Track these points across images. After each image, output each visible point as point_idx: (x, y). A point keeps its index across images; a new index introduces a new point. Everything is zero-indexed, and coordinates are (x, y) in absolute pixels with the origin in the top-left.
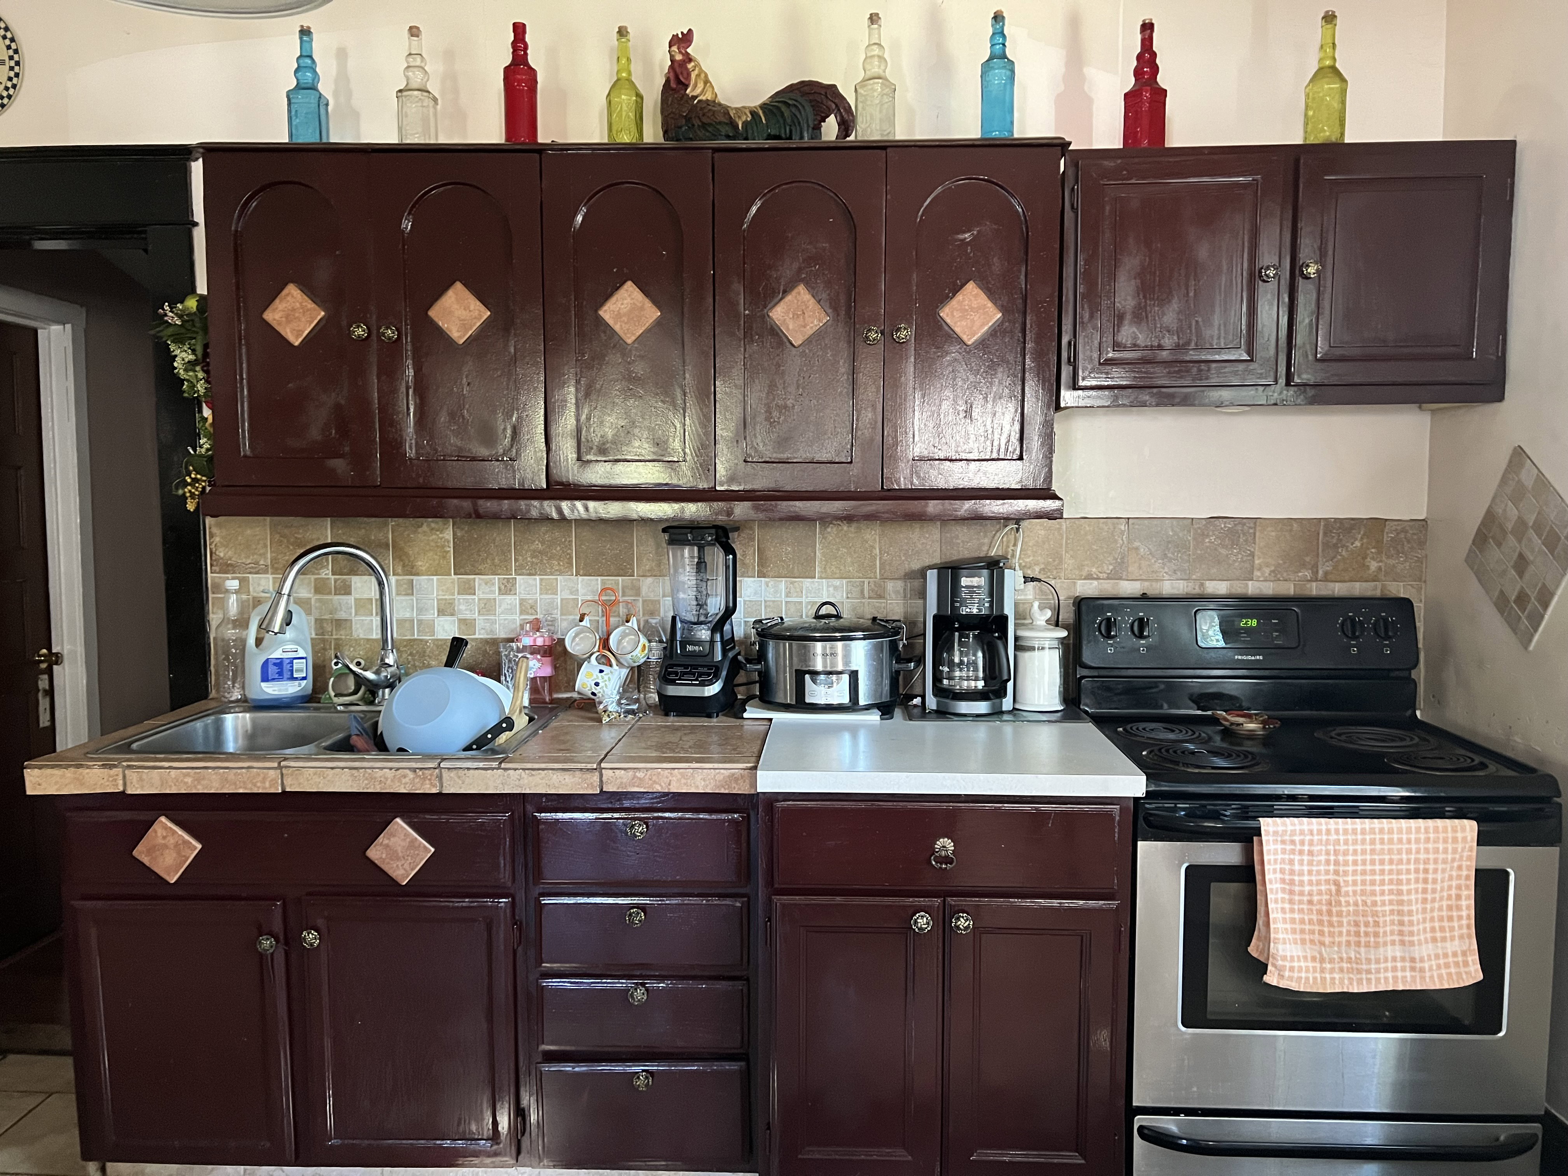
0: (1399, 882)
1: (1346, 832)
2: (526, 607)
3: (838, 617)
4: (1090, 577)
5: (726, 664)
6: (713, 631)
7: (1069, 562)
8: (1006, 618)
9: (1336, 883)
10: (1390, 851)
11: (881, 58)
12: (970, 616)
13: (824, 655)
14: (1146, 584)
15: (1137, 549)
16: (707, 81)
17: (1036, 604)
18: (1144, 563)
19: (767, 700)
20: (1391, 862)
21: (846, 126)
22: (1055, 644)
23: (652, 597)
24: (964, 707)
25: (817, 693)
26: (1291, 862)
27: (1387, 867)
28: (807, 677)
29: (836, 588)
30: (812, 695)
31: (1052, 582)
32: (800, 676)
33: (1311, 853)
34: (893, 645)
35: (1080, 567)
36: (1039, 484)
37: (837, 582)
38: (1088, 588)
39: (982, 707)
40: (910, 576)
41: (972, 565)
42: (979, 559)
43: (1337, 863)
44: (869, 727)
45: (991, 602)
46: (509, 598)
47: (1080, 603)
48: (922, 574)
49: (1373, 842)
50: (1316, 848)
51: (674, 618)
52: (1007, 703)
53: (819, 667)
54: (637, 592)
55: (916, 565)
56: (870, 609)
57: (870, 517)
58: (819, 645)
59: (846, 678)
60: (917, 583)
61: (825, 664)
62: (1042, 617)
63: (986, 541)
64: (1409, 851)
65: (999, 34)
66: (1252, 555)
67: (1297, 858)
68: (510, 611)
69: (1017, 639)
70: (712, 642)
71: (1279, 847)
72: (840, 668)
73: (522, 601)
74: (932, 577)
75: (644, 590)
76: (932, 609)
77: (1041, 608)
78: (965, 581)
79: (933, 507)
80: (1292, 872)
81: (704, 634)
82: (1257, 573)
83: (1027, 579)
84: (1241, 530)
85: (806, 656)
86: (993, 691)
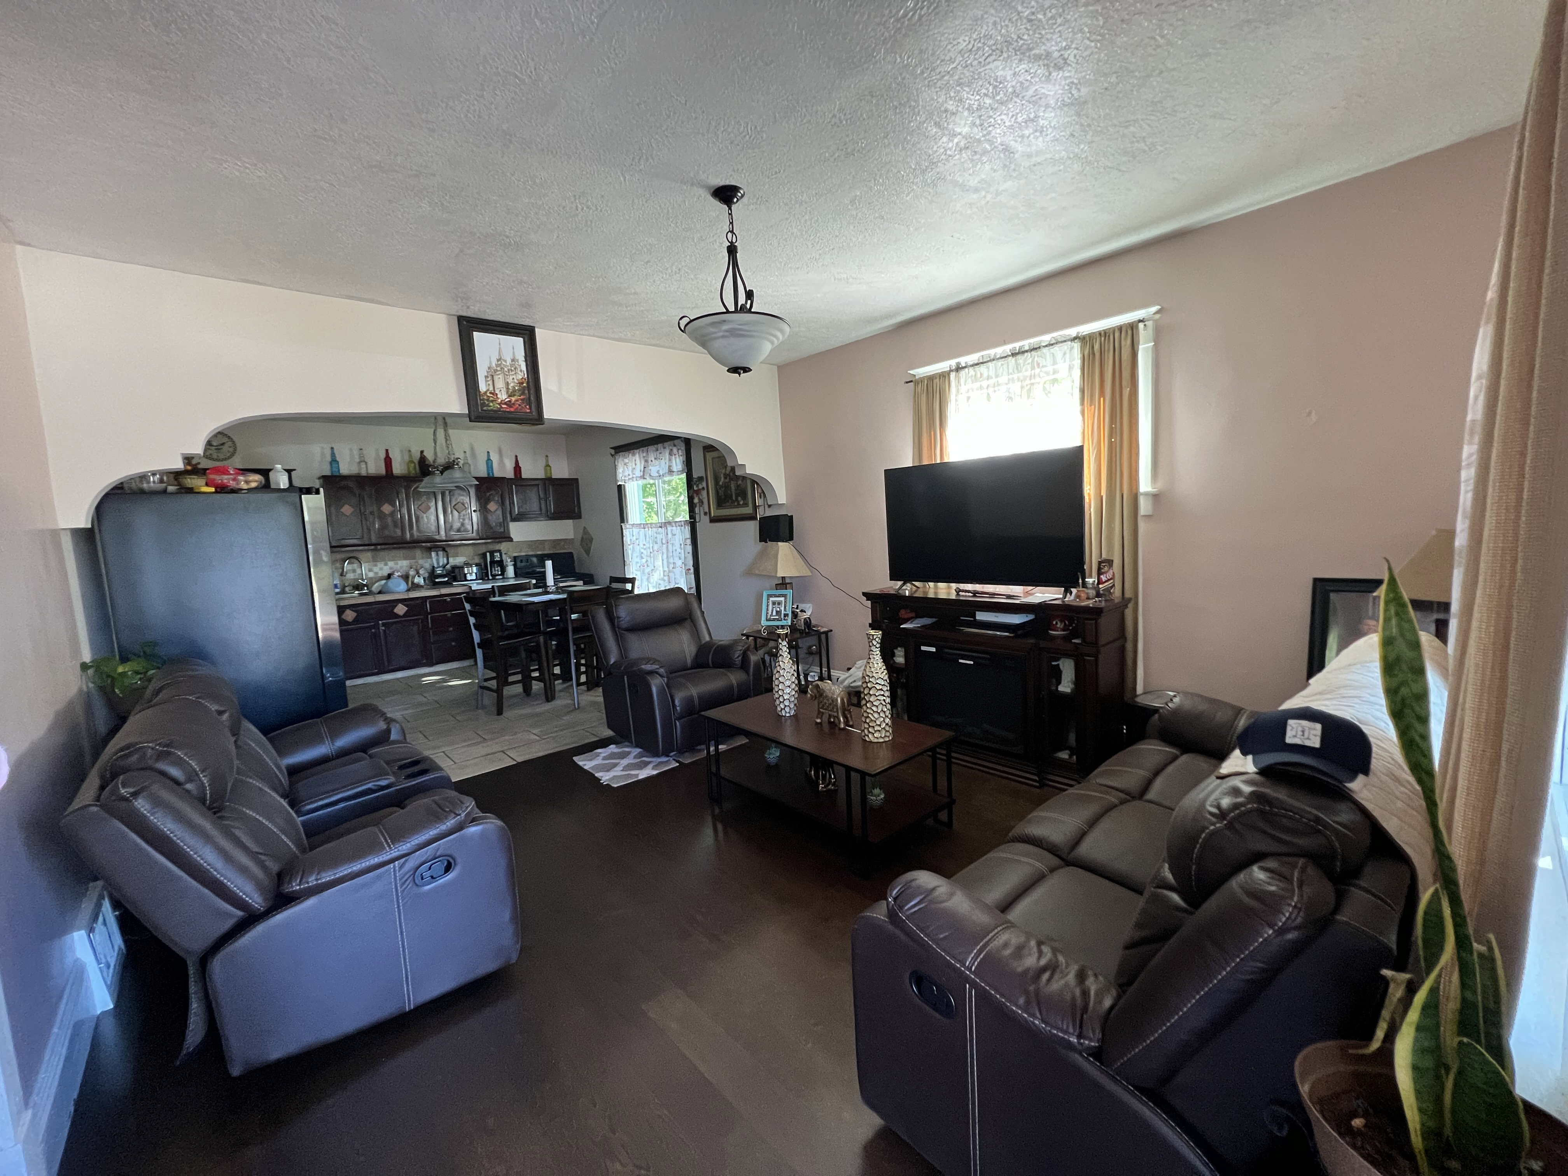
4: (516, 552)
5: (447, 574)
8: (503, 560)
12: (496, 560)
13: (467, 570)
14: (530, 552)
16: (429, 461)
17: (509, 558)
18: (529, 549)
19: (456, 581)
22: (512, 565)
23: (424, 563)
25: (469, 577)
38: (515, 555)
41: (495, 552)
45: (500, 558)
47: (514, 557)
48: (485, 554)
51: (434, 566)
53: (467, 572)
54: (419, 562)
55: (481, 553)
58: (466, 568)
59: (474, 574)
62: (509, 560)
65: (488, 455)
66: (546, 546)
69: (505, 564)
70: (443, 570)
72: (472, 572)
74: (488, 554)
75: (422, 562)
78: (494, 554)
81: (441, 569)
82: (546, 550)
83: (505, 553)
84: (542, 542)
85: (463, 571)
86: (503, 574)
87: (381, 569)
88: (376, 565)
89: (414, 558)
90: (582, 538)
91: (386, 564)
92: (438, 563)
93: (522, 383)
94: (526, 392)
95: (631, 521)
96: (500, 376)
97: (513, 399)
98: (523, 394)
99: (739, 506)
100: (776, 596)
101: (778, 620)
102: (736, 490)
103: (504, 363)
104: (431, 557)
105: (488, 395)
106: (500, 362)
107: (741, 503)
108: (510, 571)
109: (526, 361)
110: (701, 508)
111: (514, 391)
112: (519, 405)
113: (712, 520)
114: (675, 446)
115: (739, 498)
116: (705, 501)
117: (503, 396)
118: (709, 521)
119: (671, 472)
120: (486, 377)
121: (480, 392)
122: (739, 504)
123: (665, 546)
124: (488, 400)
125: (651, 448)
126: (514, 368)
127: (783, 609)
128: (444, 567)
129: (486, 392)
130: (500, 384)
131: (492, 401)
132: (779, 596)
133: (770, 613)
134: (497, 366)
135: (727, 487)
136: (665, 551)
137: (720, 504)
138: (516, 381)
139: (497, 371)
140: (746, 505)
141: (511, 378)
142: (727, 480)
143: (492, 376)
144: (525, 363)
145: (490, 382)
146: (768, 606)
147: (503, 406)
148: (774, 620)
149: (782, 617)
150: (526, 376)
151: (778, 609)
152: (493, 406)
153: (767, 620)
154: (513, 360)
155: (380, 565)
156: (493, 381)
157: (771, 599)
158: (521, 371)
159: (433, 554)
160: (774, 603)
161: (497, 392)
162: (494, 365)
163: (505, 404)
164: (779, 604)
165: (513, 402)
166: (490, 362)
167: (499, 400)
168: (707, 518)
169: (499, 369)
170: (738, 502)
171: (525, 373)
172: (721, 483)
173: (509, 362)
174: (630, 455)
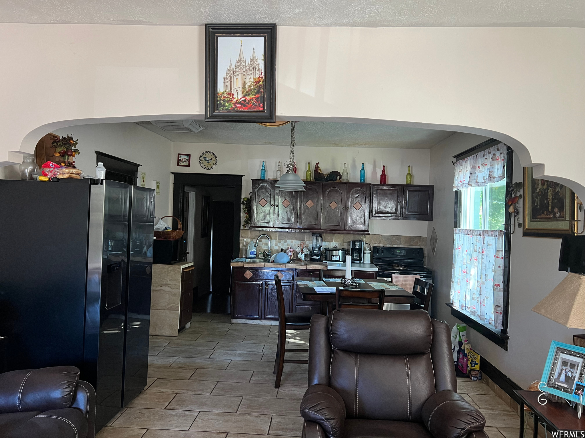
0: (410, 283)
1: (403, 276)
2: (288, 245)
3: (337, 248)
4: (376, 244)
5: (320, 254)
6: (318, 249)
7: (372, 241)
8: (362, 249)
9: (402, 283)
10: (409, 279)
11: (346, 169)
12: (357, 248)
13: (335, 253)
14: (384, 245)
15: (383, 240)
16: (321, 170)
17: (367, 247)
18: (384, 242)
19: (326, 260)
20: (409, 280)
21: (341, 178)
22: (369, 253)
23: (308, 244)
24: (356, 262)
25: (334, 258)
26: (396, 280)
27: (408, 281)
28: (333, 256)
29: (336, 244)
30: (333, 259)
31: (370, 244)
32: (332, 256)
33: (399, 279)
34: (345, 252)
35: (374, 242)
36: (367, 229)
37: (337, 243)
38: (375, 245)
39: (358, 262)
40: (348, 242)
41: (357, 241)
42: (359, 240)
43: (402, 280)
44: (341, 264)
45: (360, 246)
46: (286, 244)
47: (374, 247)
48: (350, 242)
49: (407, 278)
50: (399, 278)
51: (313, 247)
52: (362, 261)
53: (334, 255)
54: (305, 243)
55: (349, 241)
56: (342, 247)
57: (342, 233)
58: (334, 252)
59: (338, 256)
60: (349, 243)
61: (335, 254)
62: (367, 249)
63: (360, 237)
64: (411, 279)
65: (363, 166)
66: (401, 241)
67: (397, 280)
68: (286, 245)
69: (364, 252)
70: (318, 251)
71: (395, 278)
72: (337, 255)
73: (288, 244)
74: (351, 242)
75: (307, 243)
76: (351, 247)
77: (368, 248)
78: (356, 243)
79: (351, 232)
80: (396, 281)
81: (317, 250)
82: (401, 244)
83: (366, 243)
84: (399, 237)
85: (332, 253)
86: (360, 259)
87: (282, 245)
88: (280, 242)
89: (304, 240)
90: (431, 237)
91: (286, 242)
92: (316, 245)
93: (259, 82)
94: (262, 90)
95: (462, 227)
96: (238, 77)
97: (248, 98)
98: (258, 92)
99: (555, 219)
100: (570, 353)
101: (565, 390)
102: (553, 199)
103: (243, 63)
104: (312, 240)
105: (225, 95)
106: (239, 64)
107: (558, 215)
108: (367, 258)
109: (265, 60)
110: (516, 218)
111: (250, 90)
112: (253, 104)
113: (526, 234)
114: (498, 150)
115: (556, 210)
116: (521, 210)
117: (238, 96)
118: (522, 235)
119: (491, 177)
120: (225, 79)
121: (217, 93)
122: (555, 217)
123: (480, 255)
124: (224, 101)
125: (480, 154)
126: (252, 67)
127: (577, 376)
128: (319, 248)
129: (223, 93)
130: (237, 84)
131: (228, 101)
132: (575, 354)
133: (556, 376)
134: (236, 67)
135: (544, 195)
136: (480, 260)
137: (535, 214)
138: (252, 80)
139: (236, 71)
140: (562, 218)
141: (248, 77)
142: (545, 187)
143: (231, 77)
144: (263, 62)
145: (228, 84)
146: (554, 364)
147: (238, 106)
148: (560, 388)
149: (574, 388)
150: (263, 74)
151: (570, 374)
152: (229, 106)
153: (549, 385)
154: (252, 60)
155: (282, 242)
156: (231, 82)
157: (562, 356)
158: (259, 70)
159: (314, 238)
160: (565, 363)
161: (234, 92)
162: (234, 67)
163: (240, 103)
164: (573, 366)
165: (247, 101)
166: (231, 64)
167: (235, 100)
168: (521, 229)
169: (238, 70)
170: (555, 214)
171: (263, 71)
172: (538, 190)
173: (248, 61)
174: (464, 163)
